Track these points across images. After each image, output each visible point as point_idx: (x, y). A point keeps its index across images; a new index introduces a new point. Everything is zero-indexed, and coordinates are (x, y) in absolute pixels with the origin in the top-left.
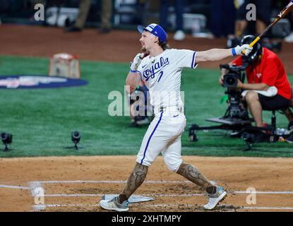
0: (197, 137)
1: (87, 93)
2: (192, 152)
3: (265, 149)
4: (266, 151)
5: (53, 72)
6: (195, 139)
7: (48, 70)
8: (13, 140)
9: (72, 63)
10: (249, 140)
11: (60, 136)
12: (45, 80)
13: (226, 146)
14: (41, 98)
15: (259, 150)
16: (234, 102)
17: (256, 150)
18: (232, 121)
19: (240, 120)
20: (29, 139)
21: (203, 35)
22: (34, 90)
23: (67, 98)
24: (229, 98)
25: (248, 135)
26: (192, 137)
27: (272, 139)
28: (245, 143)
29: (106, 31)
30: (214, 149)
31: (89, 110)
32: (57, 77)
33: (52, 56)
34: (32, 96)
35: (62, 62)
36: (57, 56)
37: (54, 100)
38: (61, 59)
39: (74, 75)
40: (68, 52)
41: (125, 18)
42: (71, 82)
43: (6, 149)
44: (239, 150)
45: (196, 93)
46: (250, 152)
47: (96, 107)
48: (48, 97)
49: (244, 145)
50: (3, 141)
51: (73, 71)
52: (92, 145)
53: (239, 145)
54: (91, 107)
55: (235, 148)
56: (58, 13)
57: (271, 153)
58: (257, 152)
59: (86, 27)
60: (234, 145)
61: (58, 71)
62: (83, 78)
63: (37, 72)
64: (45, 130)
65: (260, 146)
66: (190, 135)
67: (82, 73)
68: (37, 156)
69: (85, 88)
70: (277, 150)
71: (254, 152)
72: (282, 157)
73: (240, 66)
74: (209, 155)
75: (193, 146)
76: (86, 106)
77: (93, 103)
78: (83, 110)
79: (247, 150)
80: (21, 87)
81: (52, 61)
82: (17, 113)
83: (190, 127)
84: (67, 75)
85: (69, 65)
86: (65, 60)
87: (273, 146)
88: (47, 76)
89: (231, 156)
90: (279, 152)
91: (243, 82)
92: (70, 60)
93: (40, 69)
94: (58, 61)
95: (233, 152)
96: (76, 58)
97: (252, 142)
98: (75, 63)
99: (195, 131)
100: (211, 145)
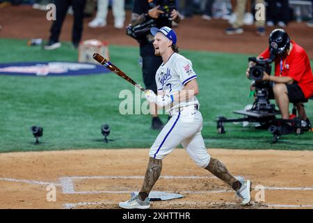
0: (225, 129)
2: (221, 144)
3: (291, 141)
4: (293, 144)
5: (82, 58)
6: (223, 132)
7: (78, 56)
8: (44, 132)
9: (102, 50)
10: (276, 133)
11: (90, 128)
12: (74, 67)
13: (254, 138)
15: (286, 143)
16: (261, 95)
17: (283, 142)
18: (259, 113)
19: (267, 112)
20: (59, 131)
22: (64, 78)
23: (98, 86)
24: (257, 91)
25: (276, 128)
26: (220, 130)
27: (299, 131)
28: (272, 135)
30: (241, 142)
31: (119, 99)
32: (86, 63)
33: (81, 43)
35: (91, 48)
36: (86, 43)
37: (84, 88)
38: (90, 45)
43: (37, 142)
44: (266, 142)
46: (277, 144)
48: (77, 85)
49: (271, 138)
50: (34, 134)
52: (121, 137)
53: (267, 137)
55: (262, 140)
57: (297, 146)
58: (284, 145)
60: (262, 137)
61: (87, 57)
64: (76, 120)
65: (287, 139)
66: (218, 127)
68: (68, 149)
70: (303, 142)
71: (281, 145)
72: (309, 149)
73: (267, 59)
74: (236, 148)
75: (221, 138)
76: (116, 95)
78: (113, 99)
79: (274, 142)
80: (51, 74)
81: (81, 47)
82: (47, 103)
83: (218, 119)
86: (93, 46)
87: (300, 139)
88: (77, 62)
89: (259, 149)
90: (306, 144)
91: (269, 74)
92: (99, 47)
94: (88, 48)
95: (260, 145)
96: (105, 44)
97: (279, 135)
98: (104, 49)
99: (223, 124)
100: (238, 138)
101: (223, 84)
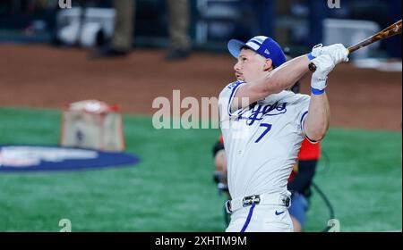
1: (137, 181)
5: (69, 138)
7: (60, 134)
9: (108, 120)
12: (53, 155)
14: (43, 191)
21: (372, 63)
22: (30, 176)
23: (97, 190)
29: (182, 54)
31: (141, 215)
32: (76, 148)
33: (67, 106)
34: (26, 187)
35: (88, 117)
36: (78, 106)
37: (69, 195)
38: (85, 111)
39: (111, 144)
40: (100, 99)
41: (218, 29)
42: (106, 159)
45: (359, 180)
47: (154, 210)
48: (58, 188)
51: (110, 136)
54: (144, 210)
56: (83, 19)
59: (136, 46)
61: (79, 135)
62: (131, 151)
63: (37, 139)
67: (127, 141)
69: (134, 170)
76: (135, 207)
77: (150, 200)
78: (129, 216)
81: (67, 115)
84: (97, 144)
85: (101, 124)
86: (92, 113)
88: (58, 146)
92: (103, 115)
93: (44, 132)
94: (79, 117)
96: (115, 109)
98: (114, 120)
101: (357, 188)
